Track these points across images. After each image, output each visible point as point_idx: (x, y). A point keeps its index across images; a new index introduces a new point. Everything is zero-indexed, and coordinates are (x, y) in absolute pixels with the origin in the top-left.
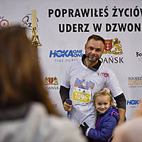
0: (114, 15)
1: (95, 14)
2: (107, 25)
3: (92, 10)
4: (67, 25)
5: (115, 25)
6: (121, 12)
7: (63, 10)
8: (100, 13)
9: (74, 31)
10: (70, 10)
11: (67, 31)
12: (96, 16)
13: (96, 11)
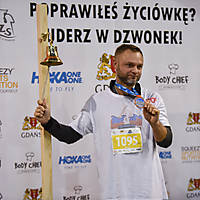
0: (126, 17)
1: (99, 14)
2: (116, 31)
3: (94, 6)
4: (59, 30)
5: (127, 32)
6: (135, 12)
7: (52, 5)
8: (107, 12)
9: (69, 41)
10: (62, 5)
11: (59, 41)
12: (101, 17)
13: (100, 10)
